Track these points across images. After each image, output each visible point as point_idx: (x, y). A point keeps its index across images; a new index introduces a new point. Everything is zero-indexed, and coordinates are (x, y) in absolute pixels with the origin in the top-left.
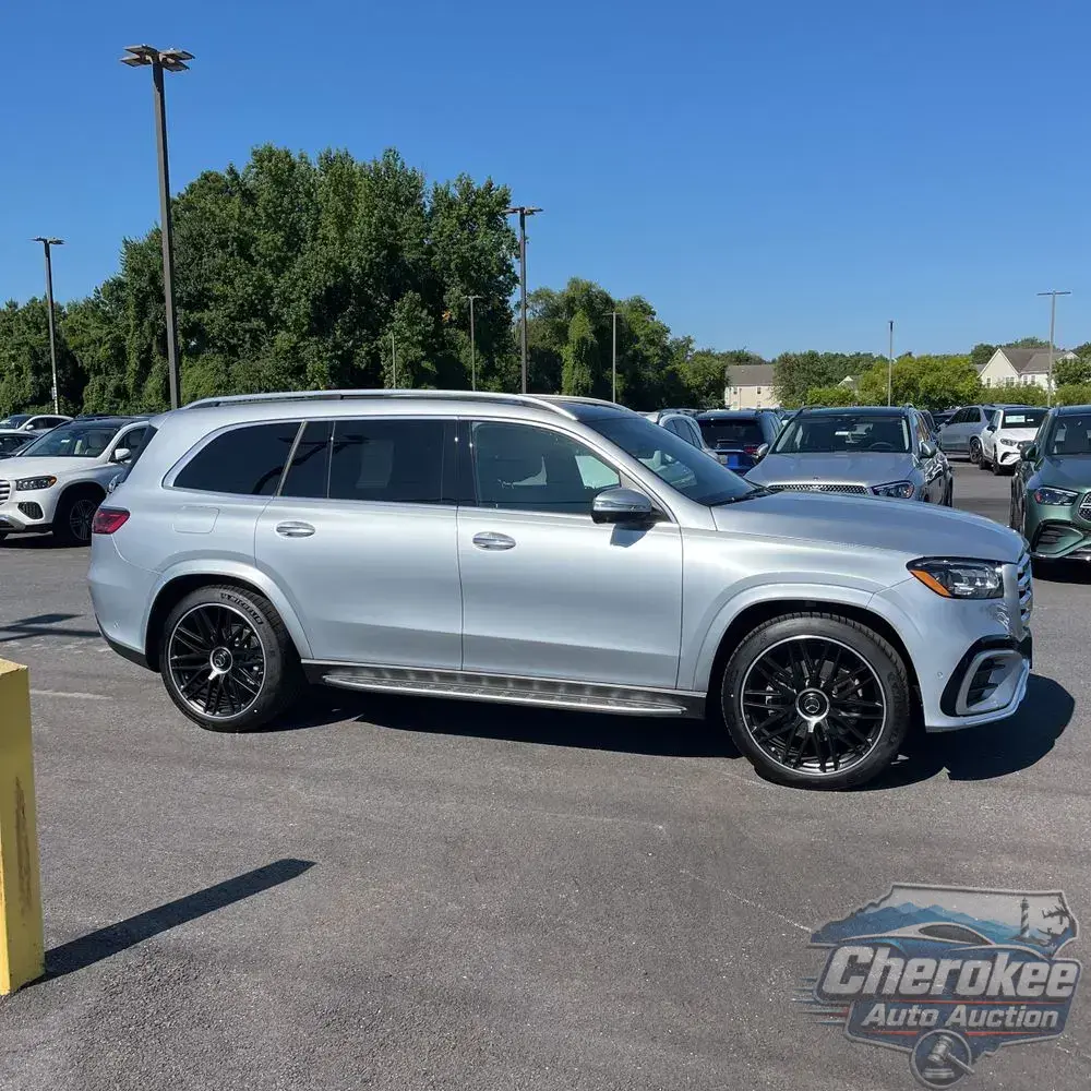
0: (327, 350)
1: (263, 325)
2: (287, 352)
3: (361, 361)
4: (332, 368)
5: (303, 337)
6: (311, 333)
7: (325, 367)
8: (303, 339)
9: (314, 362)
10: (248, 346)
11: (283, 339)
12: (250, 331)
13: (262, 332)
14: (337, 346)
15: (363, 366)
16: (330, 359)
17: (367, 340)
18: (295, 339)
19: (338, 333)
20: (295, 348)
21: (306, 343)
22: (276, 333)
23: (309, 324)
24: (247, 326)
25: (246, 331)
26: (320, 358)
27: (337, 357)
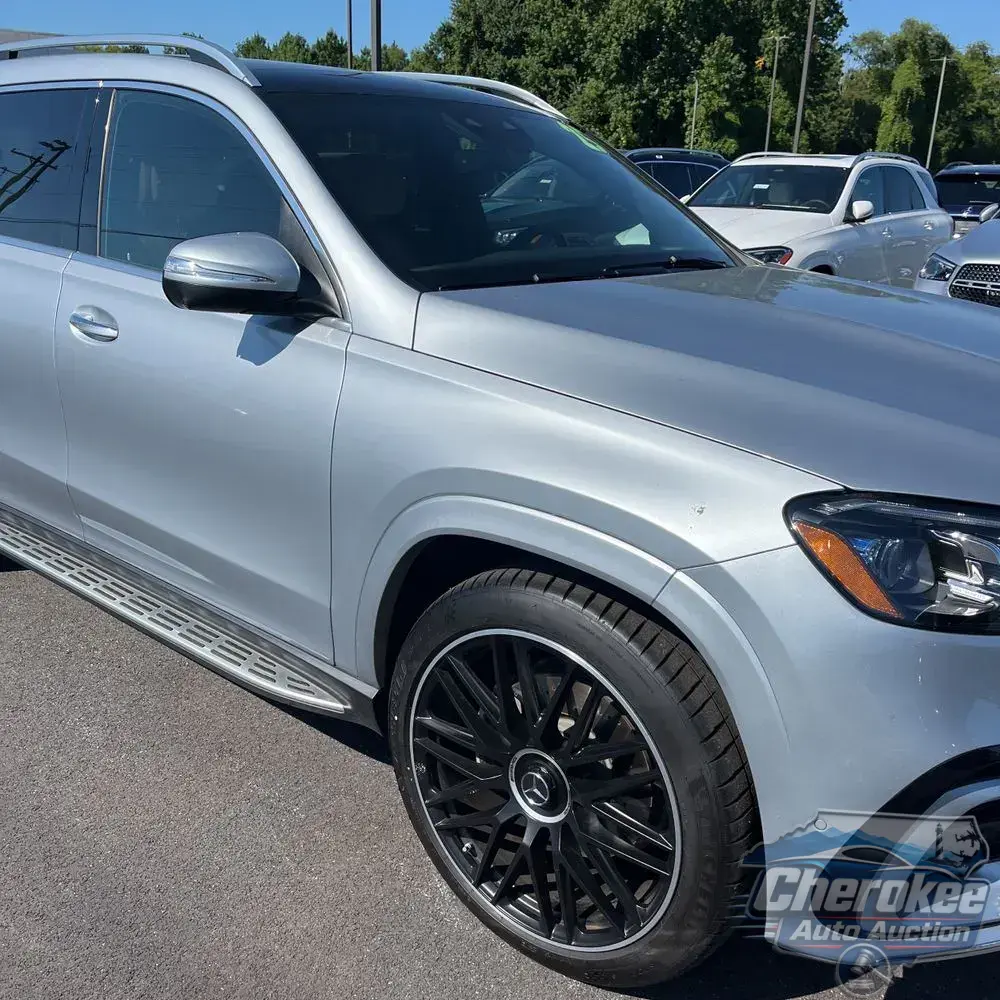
0: (632, 99)
1: (574, 71)
2: (593, 100)
3: (664, 112)
4: (635, 117)
5: (610, 85)
6: (618, 80)
7: (628, 116)
8: (610, 88)
9: (618, 111)
10: (557, 93)
11: (592, 87)
12: (561, 78)
13: (572, 79)
14: (643, 95)
15: (666, 117)
16: (634, 108)
17: (674, 89)
18: (602, 86)
19: (645, 81)
20: (601, 96)
21: (612, 91)
22: (586, 81)
23: (617, 71)
24: (558, 72)
25: (557, 78)
26: (624, 107)
27: (640, 106)
